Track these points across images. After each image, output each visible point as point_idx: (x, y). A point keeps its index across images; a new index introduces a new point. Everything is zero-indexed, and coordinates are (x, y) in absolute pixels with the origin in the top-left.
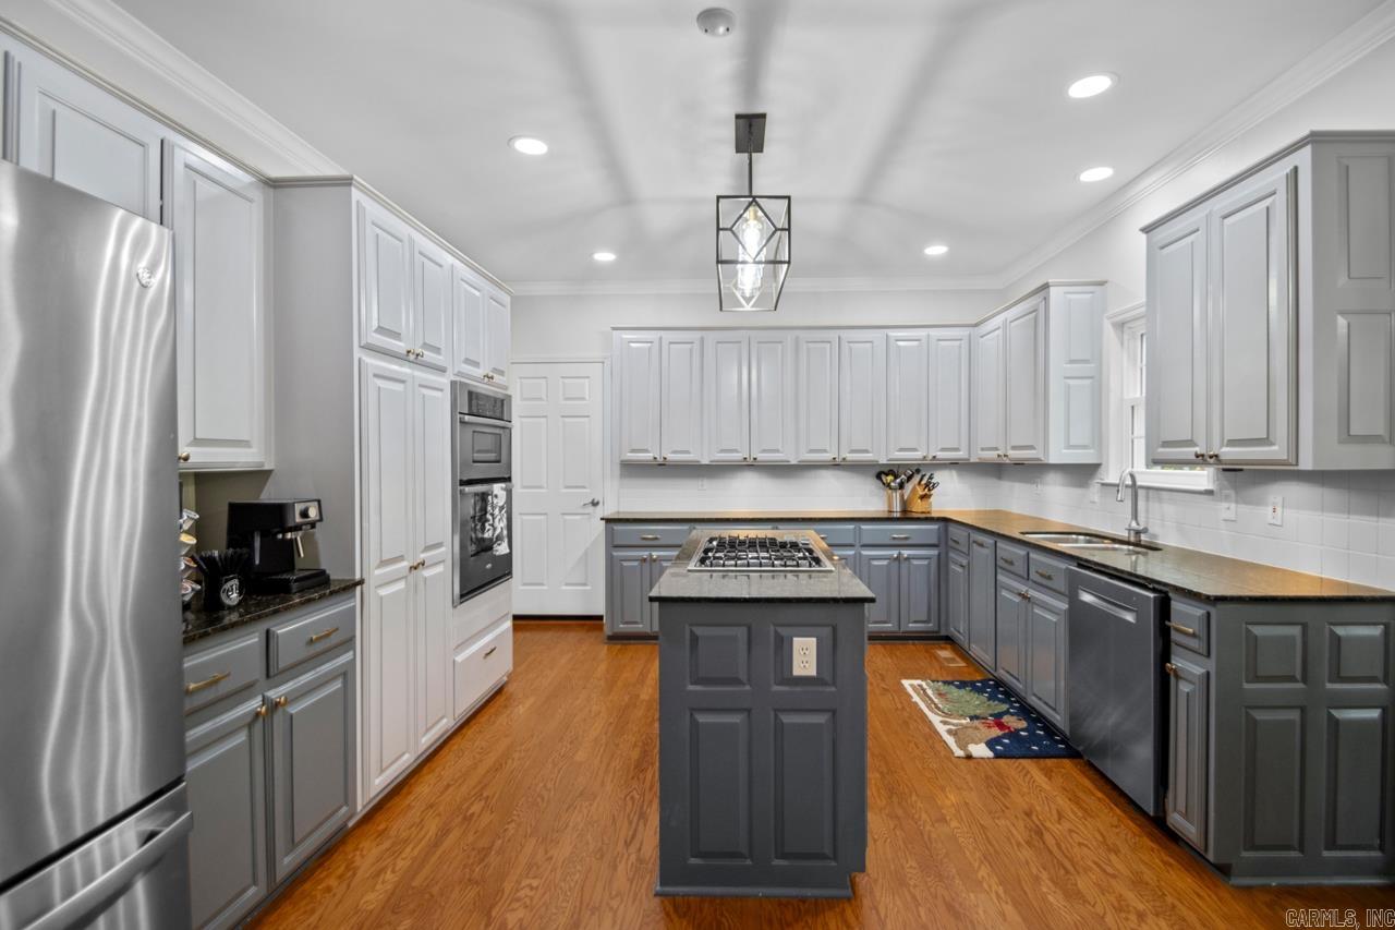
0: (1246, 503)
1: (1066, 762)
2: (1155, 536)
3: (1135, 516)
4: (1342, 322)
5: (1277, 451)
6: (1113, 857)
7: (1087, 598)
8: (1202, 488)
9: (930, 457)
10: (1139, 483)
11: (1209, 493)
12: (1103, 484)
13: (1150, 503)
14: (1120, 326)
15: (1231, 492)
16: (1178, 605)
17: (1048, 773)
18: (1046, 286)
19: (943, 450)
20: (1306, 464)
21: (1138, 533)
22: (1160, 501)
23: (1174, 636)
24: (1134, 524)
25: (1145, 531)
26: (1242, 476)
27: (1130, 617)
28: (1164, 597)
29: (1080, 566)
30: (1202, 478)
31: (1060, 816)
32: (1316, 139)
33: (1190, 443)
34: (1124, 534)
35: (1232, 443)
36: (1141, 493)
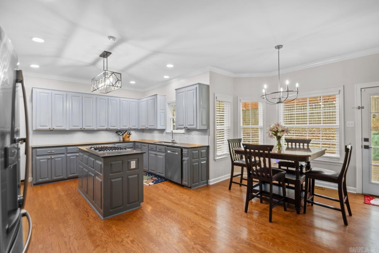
0: (189, 134)
1: (165, 182)
2: (175, 141)
3: (172, 138)
4: (201, 109)
5: (194, 127)
6: (177, 191)
7: (169, 152)
8: (183, 133)
9: (130, 128)
10: (173, 132)
11: (184, 133)
12: (166, 133)
13: (175, 136)
14: (169, 104)
15: (187, 133)
16: (184, 150)
17: (163, 184)
18: (156, 95)
19: (133, 126)
20: (198, 128)
21: (173, 141)
22: (176, 135)
23: (183, 155)
24: (172, 140)
25: (174, 140)
26: (189, 130)
27: (177, 153)
28: (182, 149)
29: (167, 146)
30: (183, 131)
31: (168, 189)
32: (199, 84)
33: (183, 125)
34: (171, 142)
35: (189, 125)
36: (173, 134)
